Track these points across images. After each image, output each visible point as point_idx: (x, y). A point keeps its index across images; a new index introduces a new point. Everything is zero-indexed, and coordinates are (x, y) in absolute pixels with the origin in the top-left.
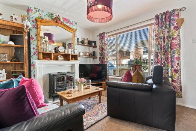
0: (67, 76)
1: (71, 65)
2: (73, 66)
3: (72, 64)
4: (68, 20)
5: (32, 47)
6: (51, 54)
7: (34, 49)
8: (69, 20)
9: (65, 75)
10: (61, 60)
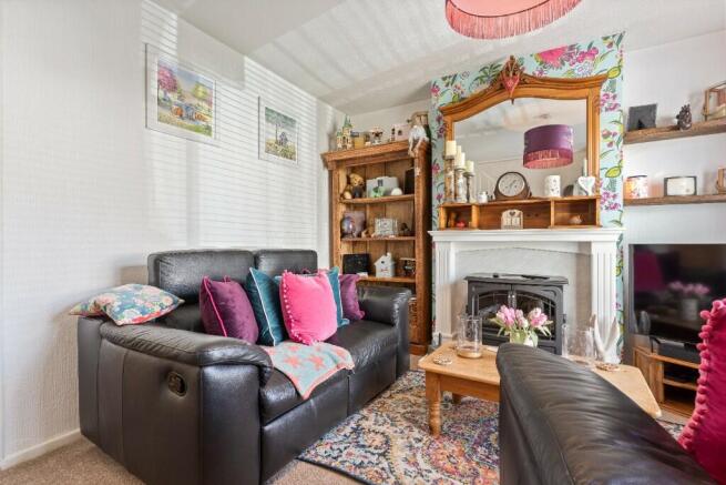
0: (518, 292)
1: (574, 250)
2: (585, 252)
3: (581, 244)
4: (563, 49)
5: (435, 193)
6: (470, 206)
7: (439, 197)
8: (572, 47)
9: (509, 287)
10: (511, 227)
